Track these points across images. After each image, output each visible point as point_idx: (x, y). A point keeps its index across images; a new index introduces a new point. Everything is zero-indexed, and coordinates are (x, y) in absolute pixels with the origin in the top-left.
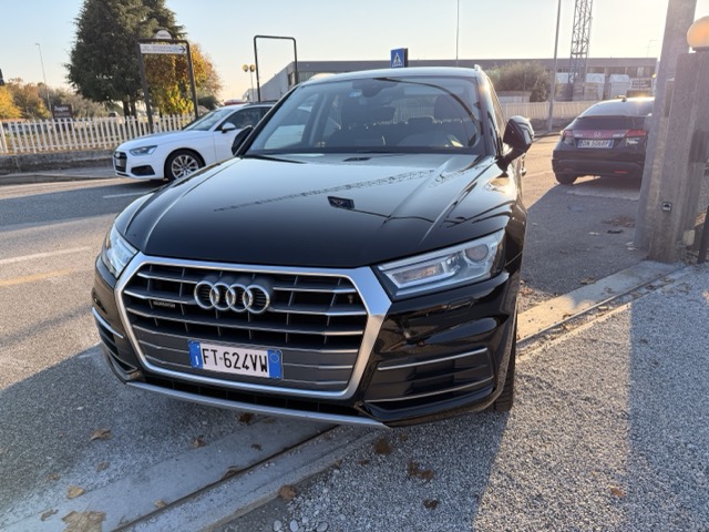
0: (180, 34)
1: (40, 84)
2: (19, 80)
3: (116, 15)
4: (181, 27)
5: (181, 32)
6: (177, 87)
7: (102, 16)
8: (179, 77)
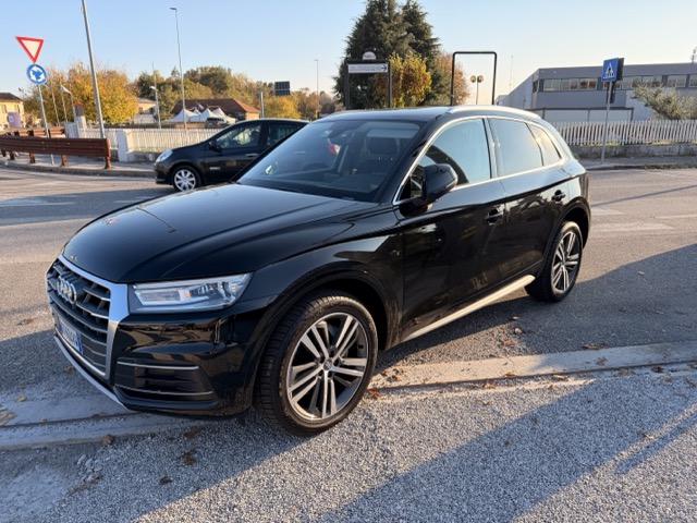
0: (434, 46)
1: (322, 93)
2: (307, 89)
3: (378, 32)
4: (435, 39)
5: (435, 43)
6: (401, 99)
7: (367, 34)
8: (405, 89)
